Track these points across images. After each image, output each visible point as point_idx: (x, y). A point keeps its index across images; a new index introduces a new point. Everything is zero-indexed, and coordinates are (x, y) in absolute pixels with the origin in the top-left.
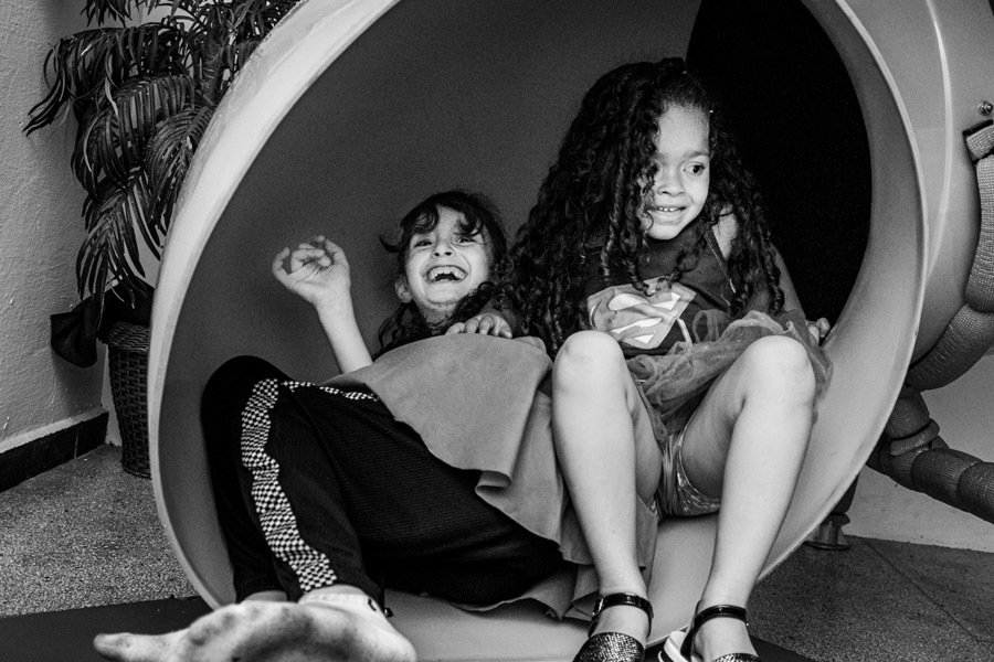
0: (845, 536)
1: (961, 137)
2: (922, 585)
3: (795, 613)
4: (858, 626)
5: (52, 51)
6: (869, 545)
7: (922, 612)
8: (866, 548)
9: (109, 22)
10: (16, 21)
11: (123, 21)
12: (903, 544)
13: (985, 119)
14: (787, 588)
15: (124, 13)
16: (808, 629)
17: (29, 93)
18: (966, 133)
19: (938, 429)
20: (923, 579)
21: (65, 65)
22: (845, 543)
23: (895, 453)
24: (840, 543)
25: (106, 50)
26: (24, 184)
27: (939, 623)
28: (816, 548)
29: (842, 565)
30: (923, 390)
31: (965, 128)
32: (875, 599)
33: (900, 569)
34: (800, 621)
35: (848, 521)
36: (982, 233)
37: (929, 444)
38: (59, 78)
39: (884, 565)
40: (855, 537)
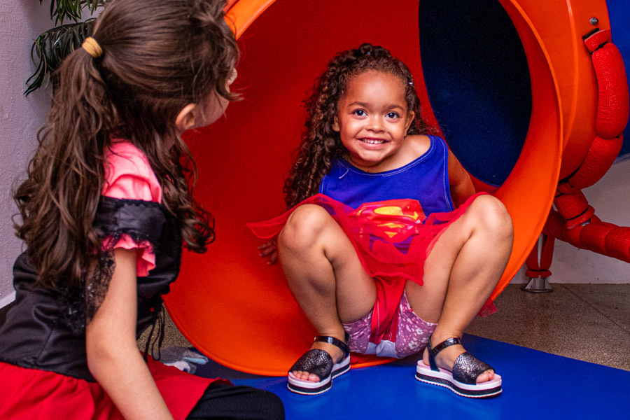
0: (550, 284)
1: (581, 40)
2: (597, 306)
3: (520, 330)
4: (558, 333)
5: (35, 43)
6: (565, 288)
7: (596, 321)
8: (564, 289)
9: (67, 21)
10: (13, 29)
11: (76, 21)
12: (586, 285)
13: (594, 28)
14: (515, 317)
15: (76, 15)
16: (527, 337)
17: (25, 71)
18: (584, 37)
19: (593, 210)
20: (598, 303)
21: (45, 51)
22: (550, 288)
23: (570, 228)
24: (546, 288)
25: (69, 40)
26: (28, 126)
27: (606, 326)
28: (532, 292)
29: (548, 301)
30: (582, 188)
31: (584, 34)
32: (568, 317)
33: (584, 299)
34: (523, 334)
35: (550, 274)
36: (600, 94)
37: (589, 220)
38: (42, 59)
39: (575, 298)
40: (556, 284)
